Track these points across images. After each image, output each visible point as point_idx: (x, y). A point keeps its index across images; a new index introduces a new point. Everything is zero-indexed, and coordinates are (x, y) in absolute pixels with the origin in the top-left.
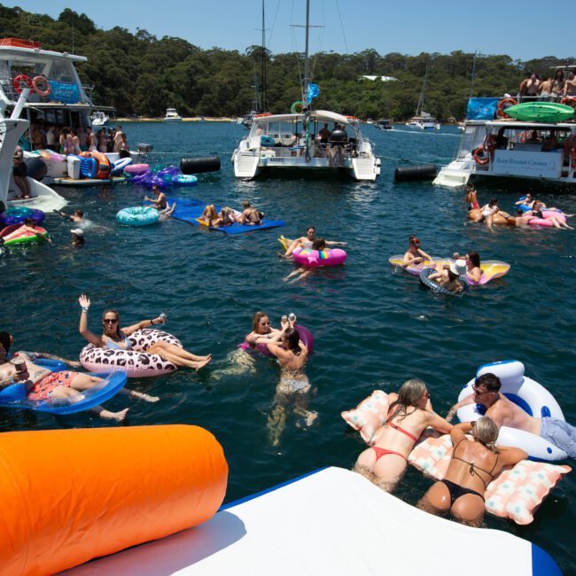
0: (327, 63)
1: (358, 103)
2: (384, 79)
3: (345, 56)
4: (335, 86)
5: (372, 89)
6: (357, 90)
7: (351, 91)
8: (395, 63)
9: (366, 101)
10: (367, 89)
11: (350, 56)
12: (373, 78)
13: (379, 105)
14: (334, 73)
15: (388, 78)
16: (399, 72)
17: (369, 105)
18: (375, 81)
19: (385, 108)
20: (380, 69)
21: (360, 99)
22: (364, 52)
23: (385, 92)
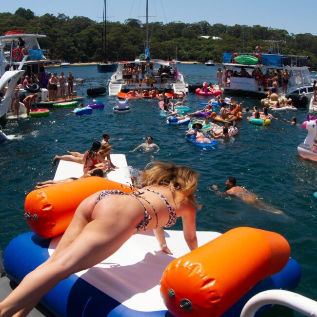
0: (177, 28)
1: (199, 52)
2: (214, 38)
3: (188, 25)
4: (183, 41)
5: (208, 44)
6: (198, 44)
7: (194, 45)
8: (220, 29)
9: (204, 51)
10: (204, 44)
11: (191, 25)
12: (207, 37)
13: (213, 54)
14: (182, 34)
15: (217, 38)
16: (223, 34)
17: (206, 53)
18: (209, 39)
19: (217, 56)
20: (210, 33)
21: (200, 49)
22: (200, 23)
23: (216, 46)
